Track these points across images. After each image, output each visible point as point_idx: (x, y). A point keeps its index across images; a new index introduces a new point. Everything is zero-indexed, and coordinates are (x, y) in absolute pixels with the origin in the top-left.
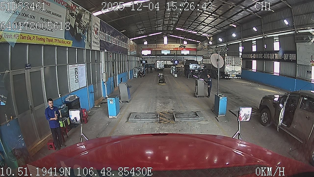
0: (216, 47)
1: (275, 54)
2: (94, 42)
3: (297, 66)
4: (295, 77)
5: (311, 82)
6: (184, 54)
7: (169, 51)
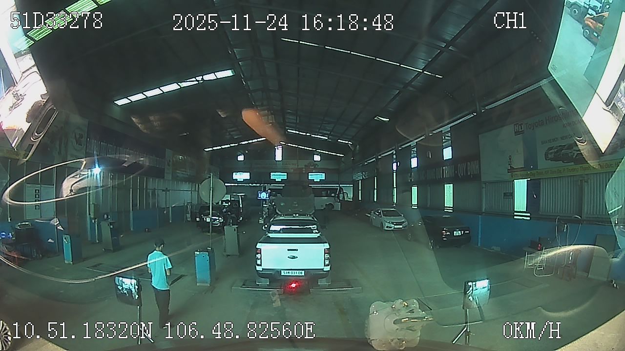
1: (444, 168)
2: (72, 155)
3: (484, 186)
4: (479, 213)
5: (515, 217)
6: (315, 181)
7: (286, 174)
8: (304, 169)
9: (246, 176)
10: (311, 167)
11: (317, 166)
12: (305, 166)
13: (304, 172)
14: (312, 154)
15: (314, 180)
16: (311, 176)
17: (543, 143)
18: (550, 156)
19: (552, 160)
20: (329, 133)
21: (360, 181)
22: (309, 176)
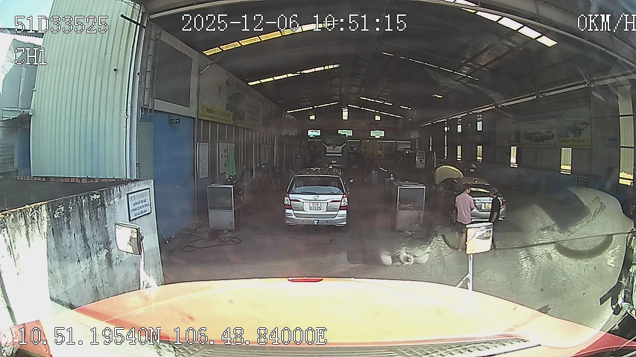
0: (420, 127)
1: (477, 135)
3: (497, 148)
5: (511, 166)
7: (352, 131)
8: (367, 127)
9: (317, 133)
10: (373, 125)
11: (377, 125)
12: (368, 124)
13: (367, 129)
14: (375, 114)
15: (375, 136)
16: (373, 134)
17: (523, 130)
20: (394, 101)
21: (417, 140)
22: (371, 133)
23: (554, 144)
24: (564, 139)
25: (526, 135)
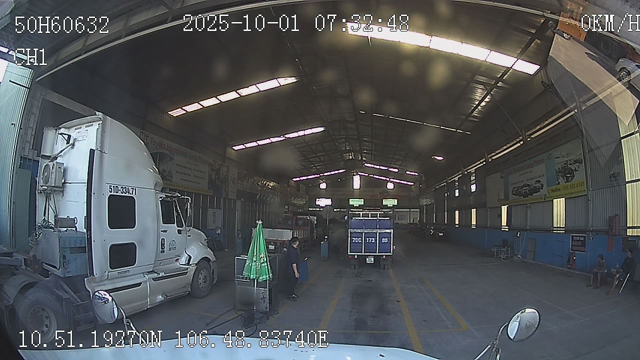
2: (231, 192)
3: (489, 210)
4: (487, 228)
5: (502, 229)
6: (389, 206)
7: (363, 200)
8: (379, 196)
9: (328, 202)
10: (385, 194)
11: (390, 193)
12: (380, 193)
13: (379, 198)
14: (388, 181)
15: (387, 205)
16: (385, 202)
17: (512, 184)
18: (514, 193)
19: (515, 195)
20: (398, 167)
21: (425, 207)
22: (383, 202)
23: (544, 196)
24: (554, 187)
25: (515, 189)
